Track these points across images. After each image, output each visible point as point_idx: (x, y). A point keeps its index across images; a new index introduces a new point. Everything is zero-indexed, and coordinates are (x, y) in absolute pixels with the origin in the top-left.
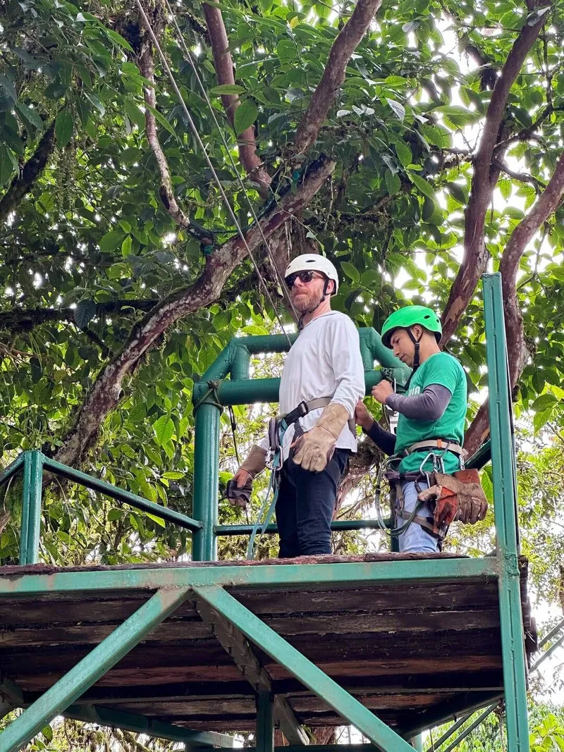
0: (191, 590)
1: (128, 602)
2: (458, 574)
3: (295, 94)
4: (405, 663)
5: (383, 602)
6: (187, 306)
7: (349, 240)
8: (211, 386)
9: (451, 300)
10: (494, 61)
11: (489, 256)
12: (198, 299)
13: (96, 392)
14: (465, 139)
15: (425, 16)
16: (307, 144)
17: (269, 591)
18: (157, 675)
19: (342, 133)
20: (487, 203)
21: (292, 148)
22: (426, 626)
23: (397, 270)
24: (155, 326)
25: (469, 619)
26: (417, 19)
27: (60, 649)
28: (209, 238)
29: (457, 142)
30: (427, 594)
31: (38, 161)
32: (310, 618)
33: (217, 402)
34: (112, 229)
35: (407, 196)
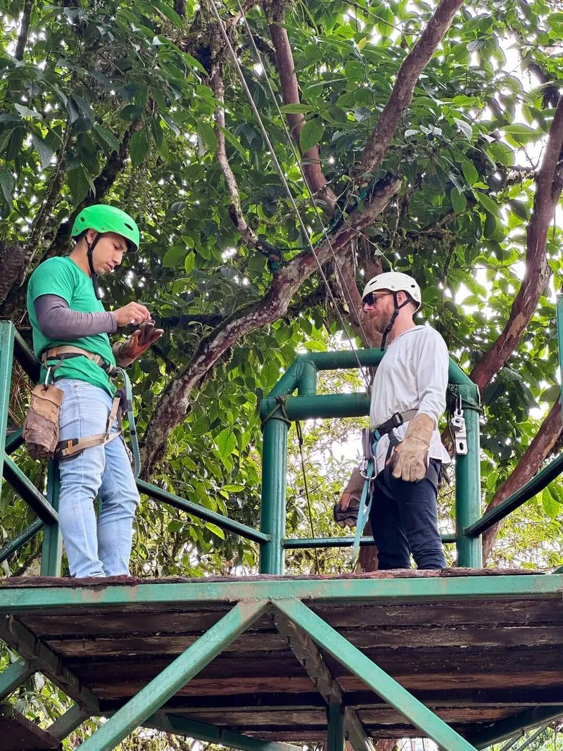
0: (270, 603)
1: (206, 614)
2: (533, 591)
3: (362, 113)
4: (476, 677)
5: (457, 617)
6: (254, 321)
7: (409, 256)
8: (279, 401)
9: (513, 316)
10: (556, 79)
11: (551, 272)
12: (265, 315)
13: (163, 406)
14: (527, 157)
15: (489, 36)
16: (374, 162)
17: (345, 605)
18: (230, 686)
19: (409, 152)
20: (549, 219)
21: (359, 167)
22: (498, 641)
23: (457, 285)
24: (222, 342)
25: (542, 635)
26: (481, 38)
27: (137, 659)
28: (277, 255)
29: (520, 159)
30: (500, 610)
31: (106, 179)
32: (383, 632)
33: (284, 417)
34: (172, 243)
35: (469, 213)
